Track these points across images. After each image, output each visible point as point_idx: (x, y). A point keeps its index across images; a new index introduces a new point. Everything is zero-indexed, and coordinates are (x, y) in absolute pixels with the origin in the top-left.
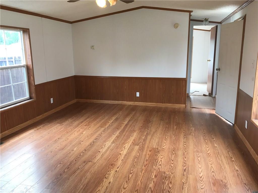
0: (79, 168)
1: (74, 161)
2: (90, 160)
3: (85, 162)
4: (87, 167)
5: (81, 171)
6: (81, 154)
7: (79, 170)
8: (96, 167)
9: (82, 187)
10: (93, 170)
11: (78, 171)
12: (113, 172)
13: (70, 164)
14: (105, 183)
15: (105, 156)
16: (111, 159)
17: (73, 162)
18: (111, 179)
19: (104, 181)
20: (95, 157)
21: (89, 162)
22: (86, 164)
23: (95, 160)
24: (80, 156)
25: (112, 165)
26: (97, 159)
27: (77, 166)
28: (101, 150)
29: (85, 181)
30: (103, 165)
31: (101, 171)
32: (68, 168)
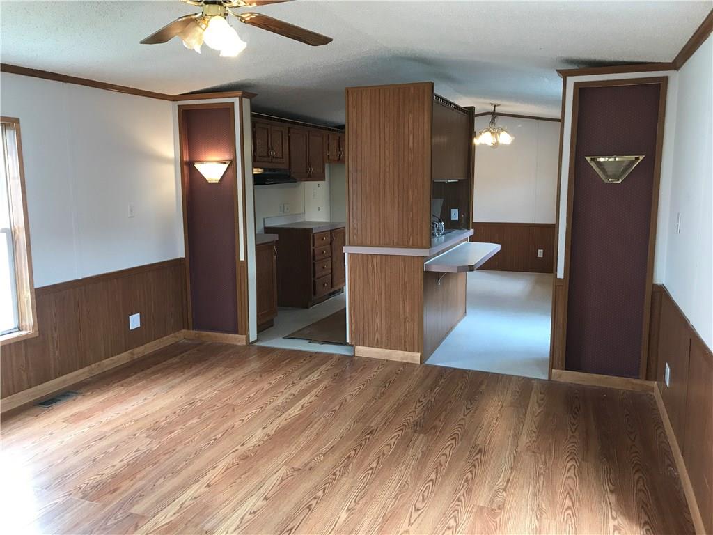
0: (324, 455)
1: (338, 473)
2: (295, 473)
3: (310, 469)
4: (306, 456)
5: (318, 449)
6: (320, 493)
7: (324, 453)
8: (284, 454)
9: (316, 426)
10: (293, 450)
11: (324, 449)
12: (251, 444)
13: (348, 466)
14: (272, 429)
15: (255, 481)
16: (242, 473)
17: (340, 471)
18: (259, 434)
19: (273, 431)
20: (282, 480)
21: (300, 469)
22: (306, 465)
23: (283, 471)
24: (325, 489)
25: (247, 457)
26: (278, 474)
27: (330, 462)
28: (261, 503)
29: (311, 433)
30: (266, 460)
31: (274, 448)
32: (349, 457)
